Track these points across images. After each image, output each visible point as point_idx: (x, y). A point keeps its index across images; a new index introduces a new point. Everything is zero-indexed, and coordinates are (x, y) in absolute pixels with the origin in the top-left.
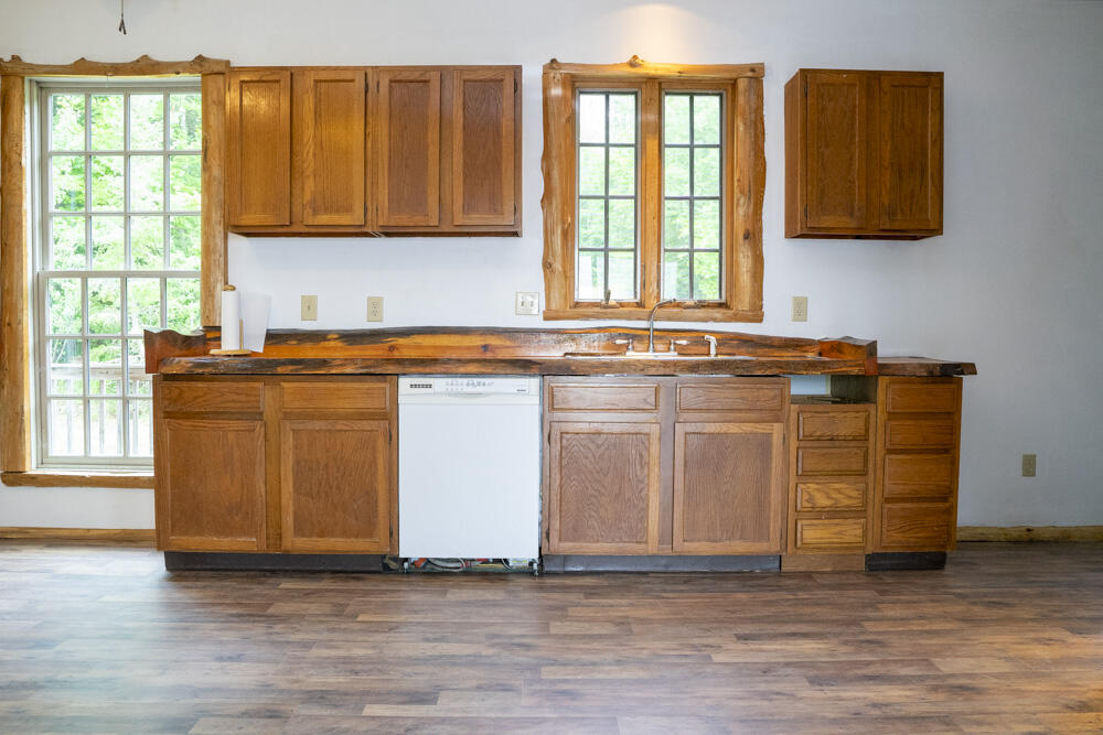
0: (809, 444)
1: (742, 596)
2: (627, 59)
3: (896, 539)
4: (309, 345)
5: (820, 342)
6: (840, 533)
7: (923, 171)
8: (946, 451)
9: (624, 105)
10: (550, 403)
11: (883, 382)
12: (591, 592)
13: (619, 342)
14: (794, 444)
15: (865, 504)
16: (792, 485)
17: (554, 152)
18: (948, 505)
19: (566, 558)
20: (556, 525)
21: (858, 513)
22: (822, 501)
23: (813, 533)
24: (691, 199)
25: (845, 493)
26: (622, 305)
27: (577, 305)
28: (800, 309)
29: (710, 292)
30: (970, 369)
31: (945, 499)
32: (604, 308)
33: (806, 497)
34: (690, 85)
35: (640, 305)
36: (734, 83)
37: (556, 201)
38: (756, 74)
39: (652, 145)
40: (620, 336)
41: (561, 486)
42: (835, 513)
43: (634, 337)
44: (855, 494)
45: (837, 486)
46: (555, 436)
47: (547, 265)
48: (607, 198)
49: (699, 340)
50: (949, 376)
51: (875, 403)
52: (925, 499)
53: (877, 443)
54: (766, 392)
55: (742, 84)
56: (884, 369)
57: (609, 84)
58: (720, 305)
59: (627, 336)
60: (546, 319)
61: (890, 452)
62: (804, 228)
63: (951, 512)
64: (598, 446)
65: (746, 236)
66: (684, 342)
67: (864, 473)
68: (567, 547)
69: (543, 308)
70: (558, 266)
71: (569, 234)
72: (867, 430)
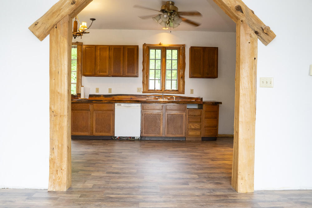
0: (190, 116)
1: (176, 143)
2: (159, 43)
3: (206, 134)
4: (97, 97)
5: (196, 98)
6: (196, 133)
7: (214, 66)
8: (216, 118)
9: (159, 52)
10: (143, 108)
11: (204, 105)
13: (157, 97)
14: (187, 116)
15: (201, 128)
16: (187, 124)
17: (145, 61)
18: (216, 128)
19: (145, 137)
20: (144, 131)
21: (200, 129)
22: (193, 127)
23: (191, 133)
24: (172, 70)
25: (197, 126)
26: (158, 90)
27: (149, 90)
28: (192, 91)
29: (175, 88)
30: (221, 103)
31: (216, 127)
32: (154, 91)
33: (189, 126)
34: (171, 48)
35: (161, 90)
36: (180, 48)
37: (145, 70)
38: (184, 46)
39: (164, 60)
40: (157, 96)
41: (144, 124)
42: (195, 129)
43: (159, 97)
44: (199, 126)
45: (195, 124)
46: (144, 114)
47: (143, 83)
48: (155, 70)
49: (172, 97)
50: (216, 105)
51: (203, 109)
52: (209, 127)
53: (203, 116)
54: (183, 106)
55: (181, 48)
56: (204, 103)
57: (156, 48)
58: (177, 91)
59: (158, 96)
60: (143, 93)
61: (205, 118)
62: (191, 76)
63: (217, 130)
64: (151, 116)
65: (181, 78)
66: (169, 98)
67: (201, 122)
68: (146, 135)
69: (142, 91)
70: (145, 83)
71: (147, 77)
72: (201, 114)
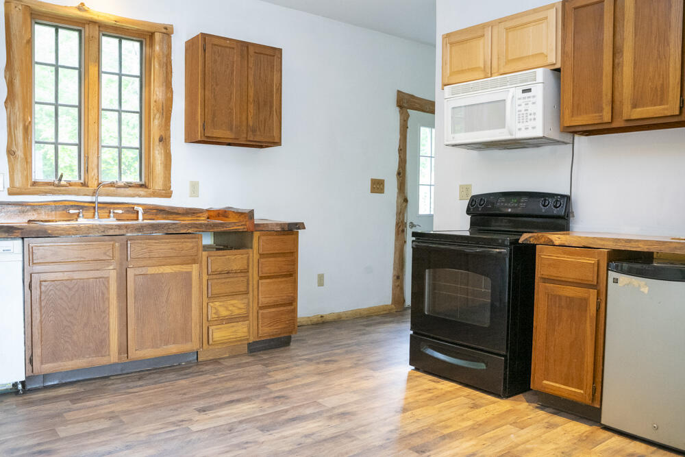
0: (214, 277)
1: (183, 382)
2: (77, 4)
3: (267, 331)
5: (208, 211)
6: (235, 331)
8: (291, 275)
9: (70, 40)
10: (29, 259)
11: (256, 235)
12: (74, 399)
13: (72, 211)
14: (205, 277)
15: (248, 313)
16: (205, 304)
17: (16, 65)
18: (292, 307)
19: (46, 377)
20: (37, 351)
21: (244, 318)
22: (224, 313)
23: (220, 334)
24: (120, 111)
25: (236, 306)
26: (70, 184)
27: (35, 184)
28: (194, 189)
29: (133, 177)
30: (300, 226)
31: (291, 304)
32: (56, 186)
33: (214, 311)
34: (121, 32)
35: (84, 185)
36: (152, 35)
37: (18, 103)
38: (167, 32)
39: (93, 70)
40: (73, 207)
41: (41, 322)
42: (231, 320)
43: (82, 208)
44: (242, 306)
45: (233, 302)
46: (35, 284)
47: (10, 153)
48: (57, 106)
49: (131, 210)
50: (291, 230)
51: (252, 248)
52: (281, 305)
53: (254, 274)
54: (188, 244)
55: (158, 37)
56: (257, 227)
57: (59, 21)
58: (141, 186)
59: (78, 207)
60: (10, 194)
61: (261, 278)
63: (294, 311)
64: (70, 289)
65: (161, 140)
66: (120, 211)
67: (247, 293)
68: (48, 367)
69: (7, 185)
70: (20, 153)
71: (27, 130)
72: (248, 266)
